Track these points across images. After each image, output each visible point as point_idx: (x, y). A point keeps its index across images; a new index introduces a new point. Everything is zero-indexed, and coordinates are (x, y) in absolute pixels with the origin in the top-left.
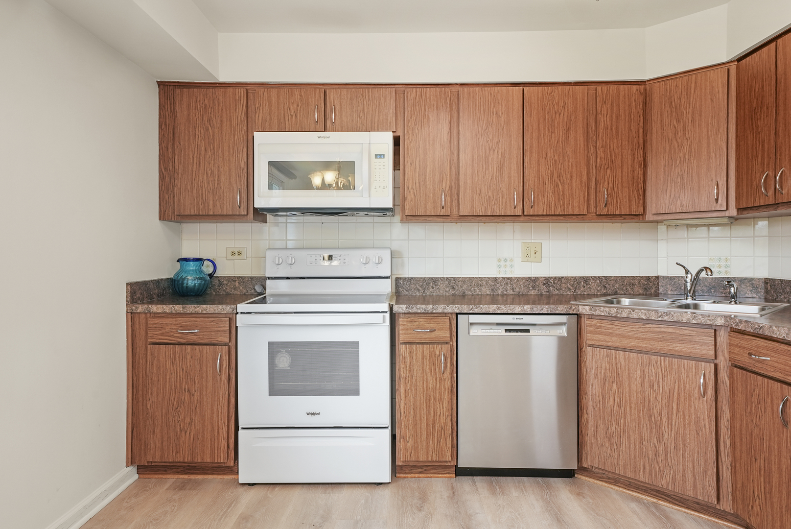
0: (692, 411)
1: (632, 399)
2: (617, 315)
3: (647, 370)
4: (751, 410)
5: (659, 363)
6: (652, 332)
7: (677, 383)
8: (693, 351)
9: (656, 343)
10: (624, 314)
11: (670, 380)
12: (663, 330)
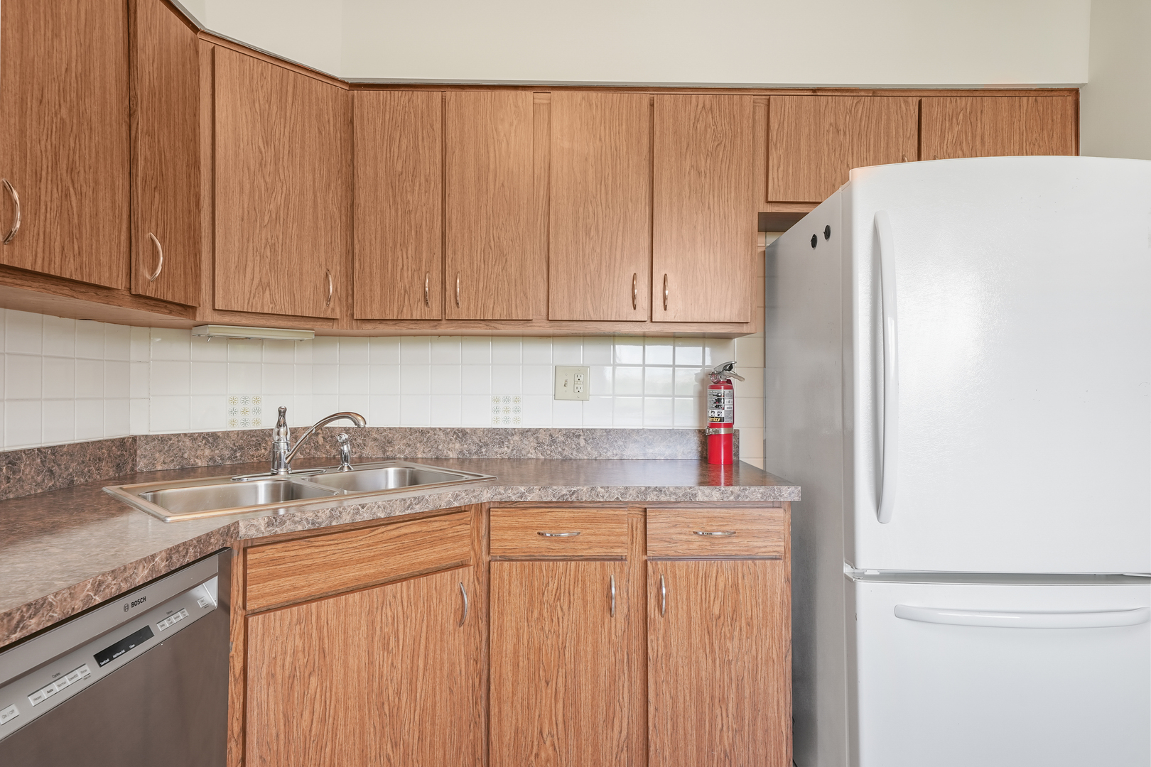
0: (445, 657)
1: (350, 689)
2: (331, 522)
3: (379, 619)
4: (540, 614)
5: (399, 595)
6: (385, 541)
7: (425, 621)
8: (444, 554)
9: (391, 560)
10: (344, 518)
11: (416, 620)
12: (403, 531)
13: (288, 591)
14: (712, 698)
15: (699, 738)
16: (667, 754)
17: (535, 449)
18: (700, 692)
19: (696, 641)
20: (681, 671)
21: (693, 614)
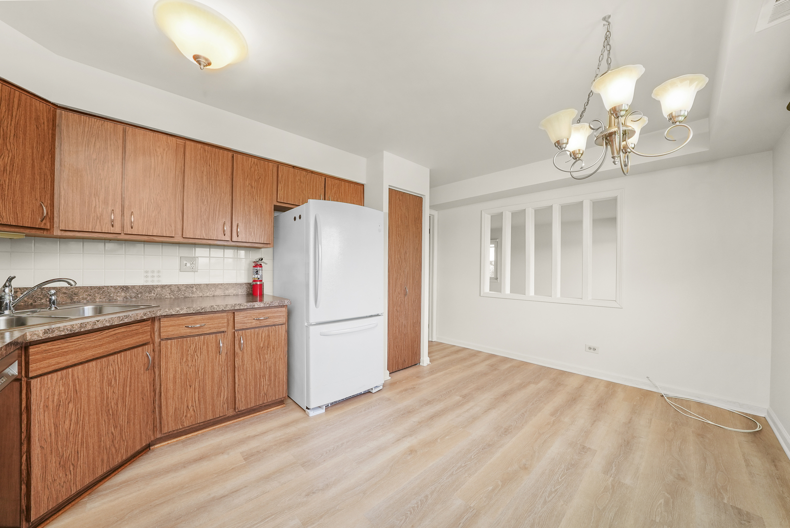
0: (140, 385)
1: (91, 406)
2: (81, 330)
3: (106, 372)
4: (187, 359)
5: (116, 360)
6: (108, 337)
7: (130, 370)
8: (138, 340)
9: (111, 345)
10: (88, 327)
11: (125, 370)
13: (54, 365)
14: (260, 376)
15: (255, 391)
16: (243, 400)
17: (169, 294)
18: (256, 375)
19: (254, 357)
20: (248, 369)
21: (253, 348)
